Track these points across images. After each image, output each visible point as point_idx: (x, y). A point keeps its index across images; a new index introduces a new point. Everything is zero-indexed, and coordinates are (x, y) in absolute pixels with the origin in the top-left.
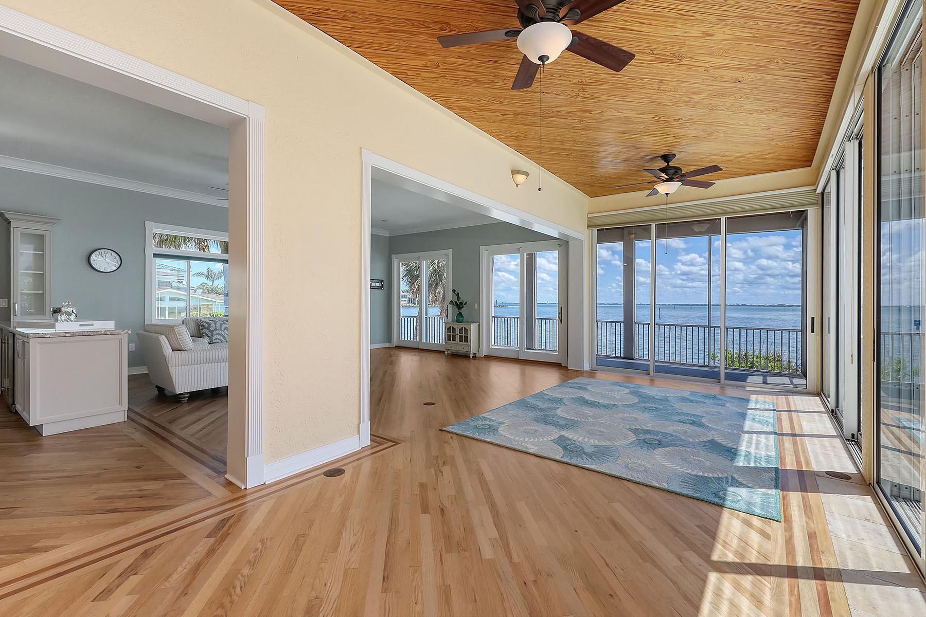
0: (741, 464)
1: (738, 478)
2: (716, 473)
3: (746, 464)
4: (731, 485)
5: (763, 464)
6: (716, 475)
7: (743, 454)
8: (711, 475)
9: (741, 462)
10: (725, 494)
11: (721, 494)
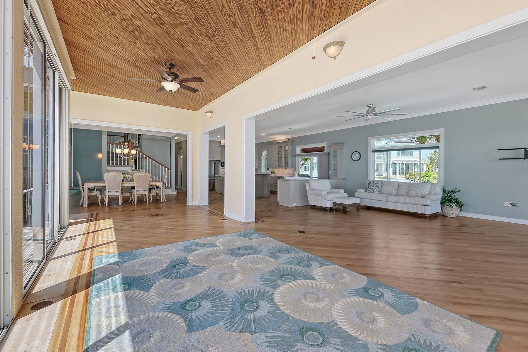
0: (117, 276)
1: (116, 266)
2: (128, 264)
3: (114, 278)
4: (118, 261)
5: (102, 284)
6: (128, 263)
7: (118, 287)
8: (130, 262)
9: (118, 278)
10: (120, 257)
11: (121, 256)
